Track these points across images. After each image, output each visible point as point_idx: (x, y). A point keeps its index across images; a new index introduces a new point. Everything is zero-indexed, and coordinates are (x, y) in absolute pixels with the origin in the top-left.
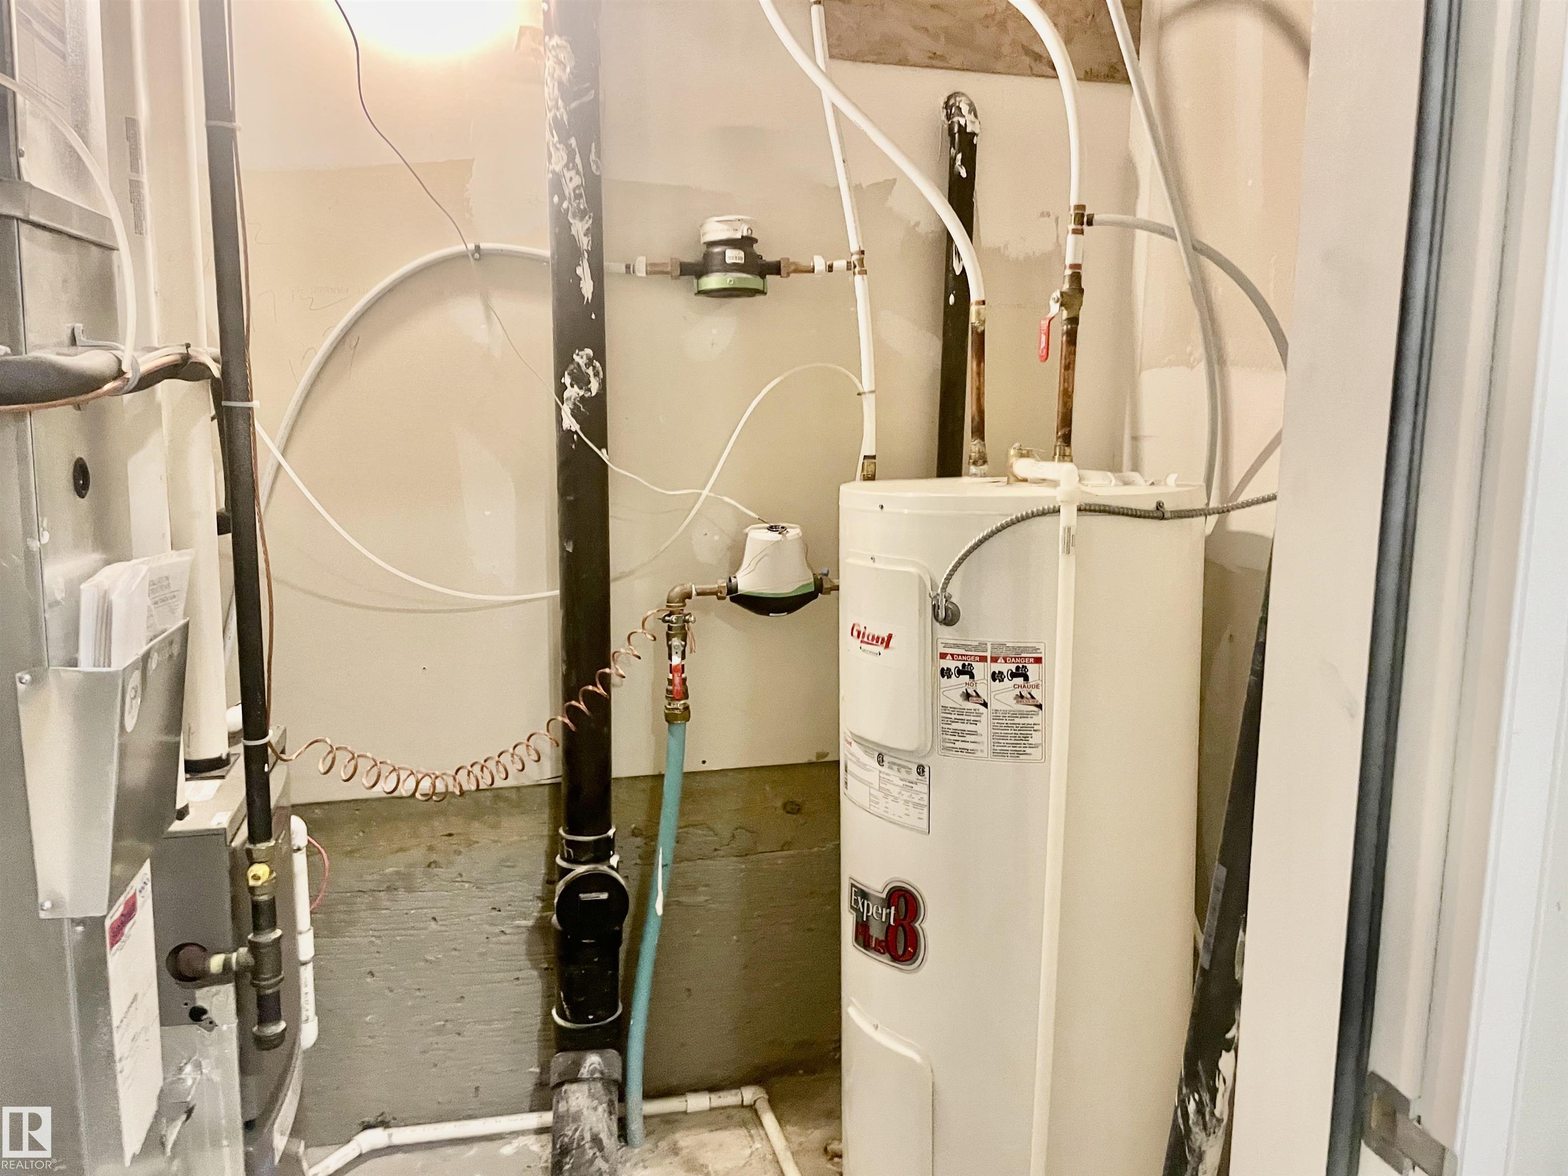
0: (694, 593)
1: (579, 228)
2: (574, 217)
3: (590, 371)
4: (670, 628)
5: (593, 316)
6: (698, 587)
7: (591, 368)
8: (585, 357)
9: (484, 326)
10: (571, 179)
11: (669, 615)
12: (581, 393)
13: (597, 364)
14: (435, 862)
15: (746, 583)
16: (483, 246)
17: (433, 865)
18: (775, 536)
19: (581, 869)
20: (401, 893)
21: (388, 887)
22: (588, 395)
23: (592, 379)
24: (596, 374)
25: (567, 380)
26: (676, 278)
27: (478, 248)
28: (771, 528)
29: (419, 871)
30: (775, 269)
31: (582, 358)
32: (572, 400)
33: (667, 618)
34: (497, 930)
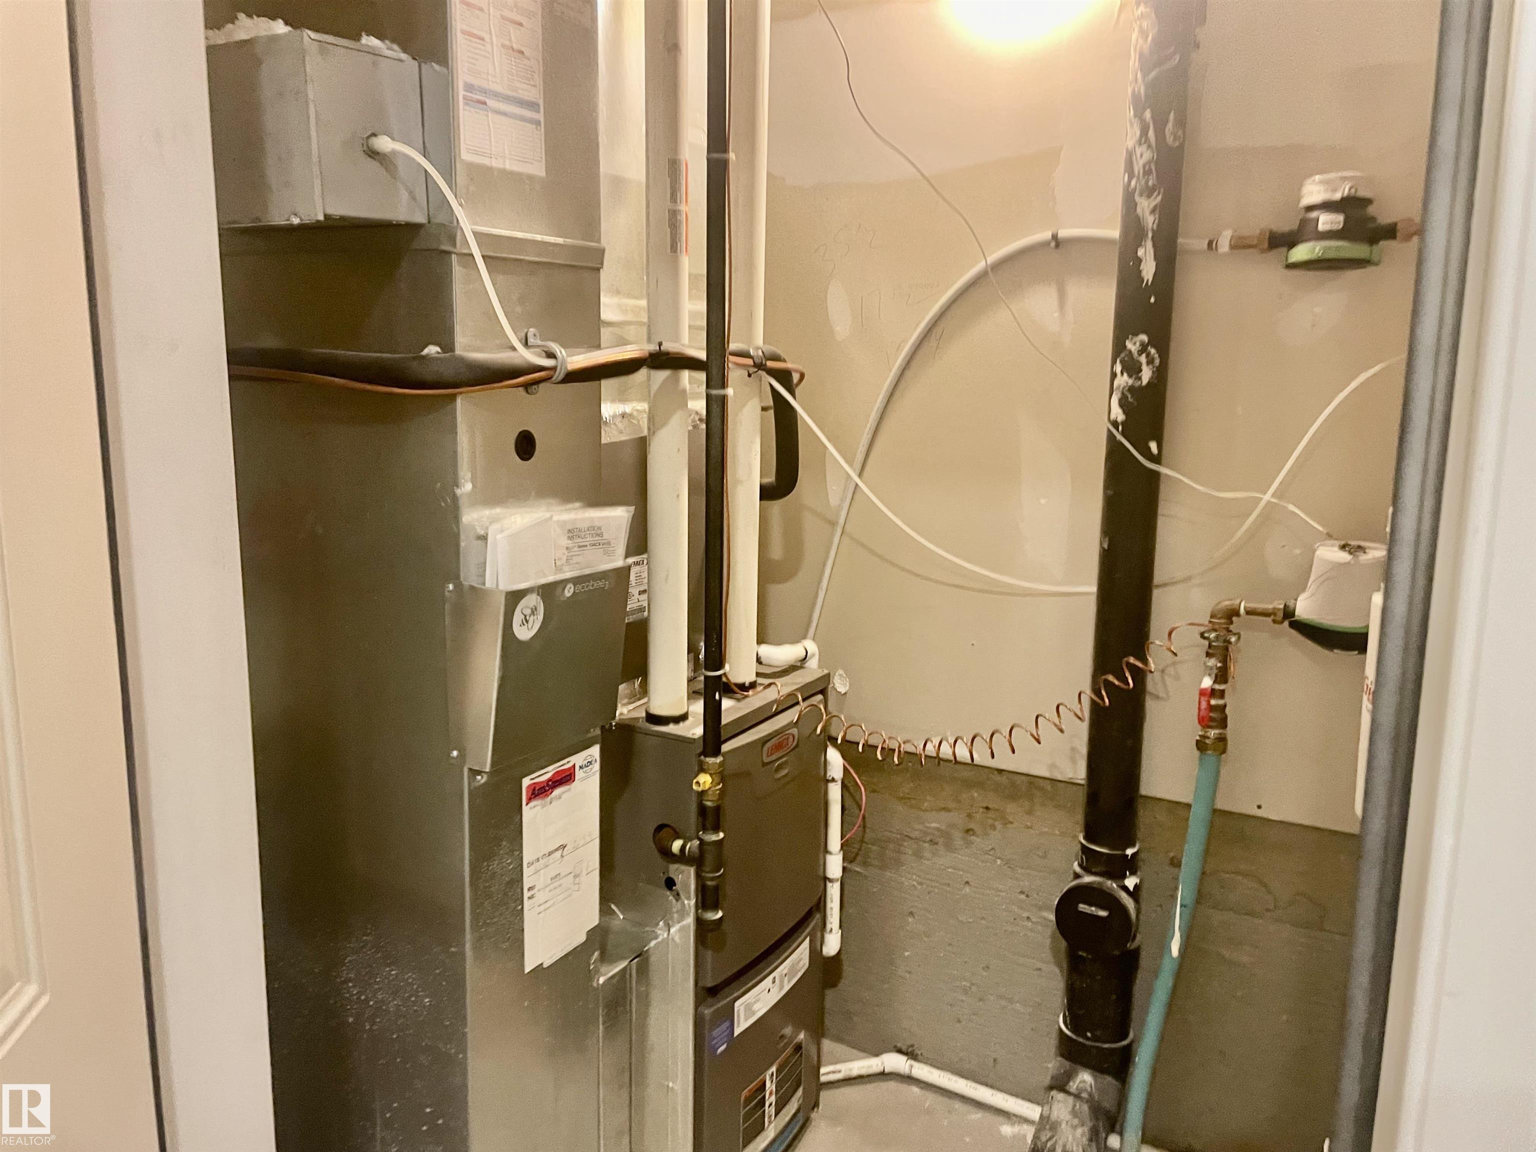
0: (1242, 611)
1: (1145, 206)
2: (1141, 195)
3: (1143, 359)
4: (1210, 646)
5: (1152, 300)
6: (1248, 605)
7: (1144, 355)
8: (1138, 344)
9: (1056, 315)
10: (1141, 155)
11: (1209, 631)
12: (1130, 382)
13: (1153, 351)
14: (971, 830)
15: (1304, 609)
16: (1063, 233)
17: (971, 833)
18: (1344, 557)
19: (1088, 879)
20: (941, 849)
21: (931, 841)
22: (1138, 384)
23: (1144, 367)
24: (1150, 362)
25: (1118, 368)
26: (1263, 251)
27: (1055, 237)
28: (1343, 547)
29: (957, 835)
30: (1390, 232)
31: (1135, 344)
32: (1121, 389)
33: (1206, 635)
34: (1025, 915)
